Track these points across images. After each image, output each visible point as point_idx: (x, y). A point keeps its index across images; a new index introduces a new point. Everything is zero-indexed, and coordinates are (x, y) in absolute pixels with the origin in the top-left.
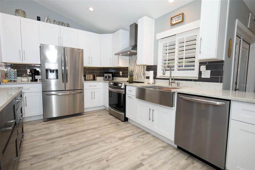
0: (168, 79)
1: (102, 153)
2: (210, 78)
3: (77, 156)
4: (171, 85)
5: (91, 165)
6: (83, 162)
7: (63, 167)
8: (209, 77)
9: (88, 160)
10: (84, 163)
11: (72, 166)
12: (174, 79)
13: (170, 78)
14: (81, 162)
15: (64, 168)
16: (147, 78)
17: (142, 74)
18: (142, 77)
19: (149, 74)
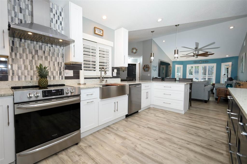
0: (99, 78)
1: (151, 144)
3: (168, 159)
4: (102, 83)
5: (168, 146)
6: (170, 152)
7: (186, 162)
8: (116, 76)
9: (165, 149)
10: (169, 150)
11: (179, 156)
12: (104, 77)
13: (101, 77)
14: (171, 152)
15: (185, 160)
16: (67, 78)
17: (57, 73)
18: (57, 78)
19: (70, 73)
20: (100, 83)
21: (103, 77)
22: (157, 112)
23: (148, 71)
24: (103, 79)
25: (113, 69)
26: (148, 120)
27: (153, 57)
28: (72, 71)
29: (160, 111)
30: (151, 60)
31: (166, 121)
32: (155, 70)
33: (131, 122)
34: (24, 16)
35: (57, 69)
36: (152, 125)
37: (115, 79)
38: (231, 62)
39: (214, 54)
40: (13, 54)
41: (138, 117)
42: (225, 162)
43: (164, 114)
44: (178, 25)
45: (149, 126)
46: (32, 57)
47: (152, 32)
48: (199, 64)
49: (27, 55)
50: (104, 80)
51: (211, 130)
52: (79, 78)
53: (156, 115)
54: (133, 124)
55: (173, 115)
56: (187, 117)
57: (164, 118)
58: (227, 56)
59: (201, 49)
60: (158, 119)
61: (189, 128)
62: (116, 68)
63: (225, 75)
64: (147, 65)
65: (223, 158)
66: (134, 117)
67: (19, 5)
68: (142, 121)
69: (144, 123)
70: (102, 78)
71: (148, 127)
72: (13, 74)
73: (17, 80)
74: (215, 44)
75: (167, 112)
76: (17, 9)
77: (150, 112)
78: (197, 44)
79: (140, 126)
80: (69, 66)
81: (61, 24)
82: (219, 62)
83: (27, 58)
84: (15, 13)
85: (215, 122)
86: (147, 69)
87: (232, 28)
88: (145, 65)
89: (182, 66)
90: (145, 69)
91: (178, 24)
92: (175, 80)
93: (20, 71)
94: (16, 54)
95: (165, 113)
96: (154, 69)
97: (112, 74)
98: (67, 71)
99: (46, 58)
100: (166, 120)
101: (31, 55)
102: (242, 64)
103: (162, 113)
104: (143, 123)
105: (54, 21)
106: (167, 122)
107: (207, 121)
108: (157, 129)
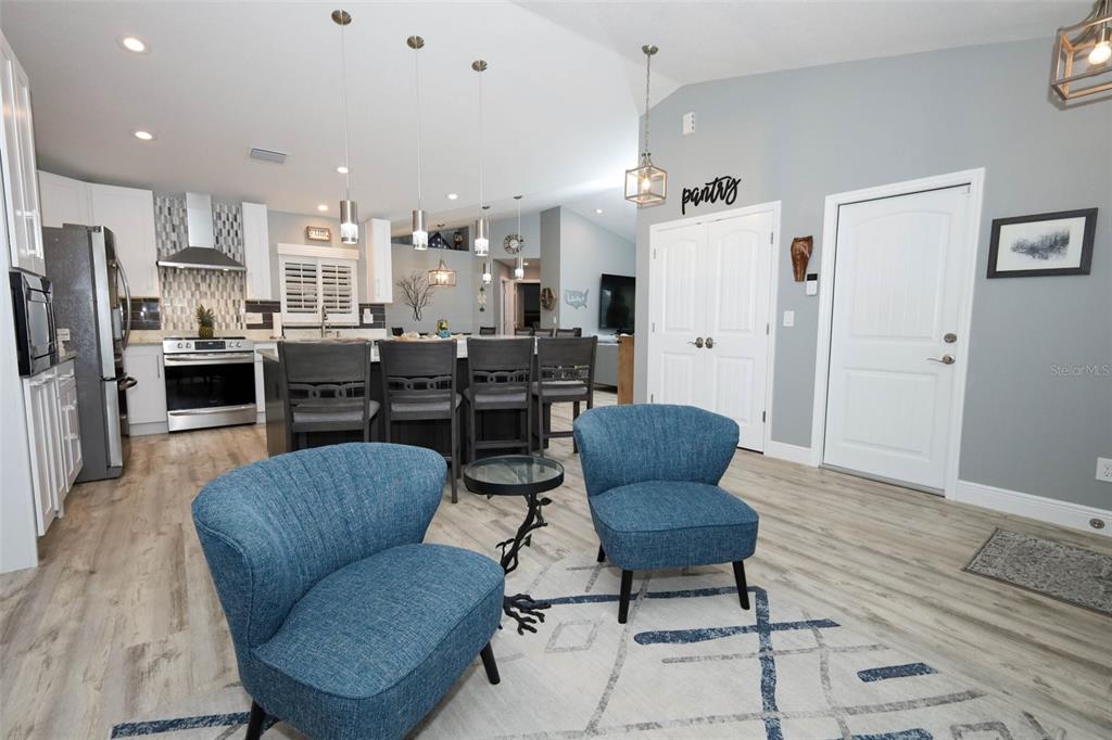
0: (318, 327)
4: (326, 337)
8: (371, 323)
12: (334, 326)
13: (322, 325)
16: (250, 327)
17: (233, 319)
18: (232, 326)
19: (258, 318)
21: (329, 325)
23: (551, 308)
24: (329, 329)
28: (261, 315)
32: (577, 305)
34: (179, 237)
35: (232, 311)
37: (370, 329)
40: (166, 292)
46: (192, 295)
49: (184, 292)
52: (272, 328)
62: (371, 306)
67: (172, 221)
70: (327, 327)
72: (167, 320)
73: (172, 328)
76: (169, 228)
80: (252, 306)
81: (237, 235)
83: (184, 297)
84: (167, 234)
88: (544, 289)
90: (547, 302)
93: (184, 316)
94: (169, 292)
96: (571, 300)
97: (361, 319)
98: (250, 315)
99: (213, 295)
101: (189, 293)
105: (224, 232)
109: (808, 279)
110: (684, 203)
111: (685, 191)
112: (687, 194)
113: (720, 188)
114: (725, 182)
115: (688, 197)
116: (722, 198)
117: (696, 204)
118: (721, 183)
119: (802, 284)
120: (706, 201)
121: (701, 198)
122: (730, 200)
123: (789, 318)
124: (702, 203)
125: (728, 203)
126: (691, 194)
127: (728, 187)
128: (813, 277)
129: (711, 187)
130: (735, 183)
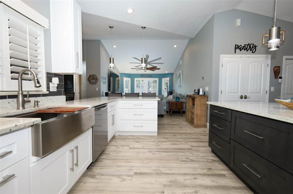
0: (16, 97)
2: (56, 91)
4: (24, 108)
13: (19, 93)
20: (18, 108)
21: (25, 93)
22: (129, 142)
23: (95, 83)
24: (25, 99)
25: (50, 76)
26: (127, 160)
27: (113, 63)
29: (130, 139)
30: (111, 68)
31: (149, 152)
32: (104, 83)
33: (102, 175)
36: (137, 166)
37: (55, 97)
38: (169, 78)
39: (160, 69)
41: (108, 159)
42: (236, 185)
43: (138, 142)
44: (145, 28)
45: (135, 171)
47: (110, 27)
48: (146, 78)
50: (29, 102)
51: (193, 148)
53: (131, 146)
54: (109, 177)
55: (149, 141)
56: (163, 139)
57: (143, 148)
58: (167, 72)
59: (149, 63)
60: (138, 153)
61: (177, 154)
62: (56, 75)
63: (165, 89)
64: (93, 75)
65: (230, 181)
66: (102, 161)
68: (119, 164)
69: (125, 168)
70: (24, 96)
71: (136, 174)
74: (161, 59)
75: (140, 137)
77: (120, 144)
78: (148, 56)
79: (122, 177)
82: (161, 76)
85: (186, 137)
86: (95, 81)
87: (175, 46)
88: (90, 75)
89: (129, 79)
90: (92, 81)
91: (145, 26)
92: (121, 95)
95: (138, 140)
96: (103, 81)
97: (48, 88)
100: (147, 150)
102: (179, 80)
103: (134, 140)
104: (123, 168)
106: (150, 154)
107: (182, 139)
108: (149, 172)
109: (279, 78)
110: (235, 49)
111: (236, 45)
112: (237, 46)
113: (250, 47)
114: (252, 46)
115: (237, 47)
116: (251, 50)
117: (241, 50)
118: (250, 45)
119: (277, 79)
120: (244, 50)
121: (243, 49)
122: (254, 51)
123: (273, 89)
124: (243, 51)
125: (253, 52)
126: (238, 47)
127: (253, 47)
128: (281, 78)
129: (246, 46)
130: (256, 47)
